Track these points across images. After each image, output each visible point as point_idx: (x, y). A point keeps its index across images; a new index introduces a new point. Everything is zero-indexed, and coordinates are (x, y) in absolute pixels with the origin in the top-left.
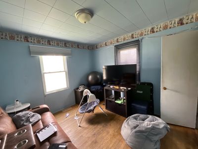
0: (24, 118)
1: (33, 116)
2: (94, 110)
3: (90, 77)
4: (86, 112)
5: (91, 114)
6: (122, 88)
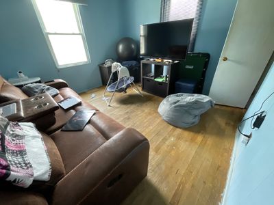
2: (126, 89)
4: (116, 91)
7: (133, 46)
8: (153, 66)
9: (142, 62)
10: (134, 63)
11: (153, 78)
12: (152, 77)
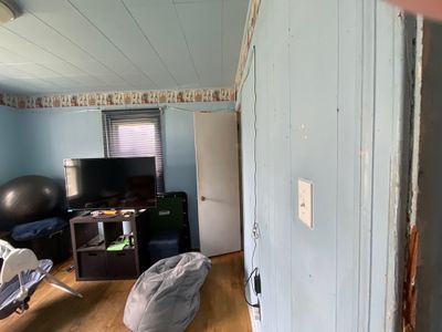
6: (124, 211)
7: (47, 191)
8: (101, 225)
9: (73, 221)
10: (51, 223)
11: (103, 247)
12: (100, 244)
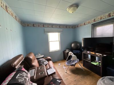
0: (42, 62)
1: (45, 61)
2: (75, 65)
3: (73, 45)
4: (70, 65)
5: (73, 67)
6: (97, 54)
11: (90, 61)
